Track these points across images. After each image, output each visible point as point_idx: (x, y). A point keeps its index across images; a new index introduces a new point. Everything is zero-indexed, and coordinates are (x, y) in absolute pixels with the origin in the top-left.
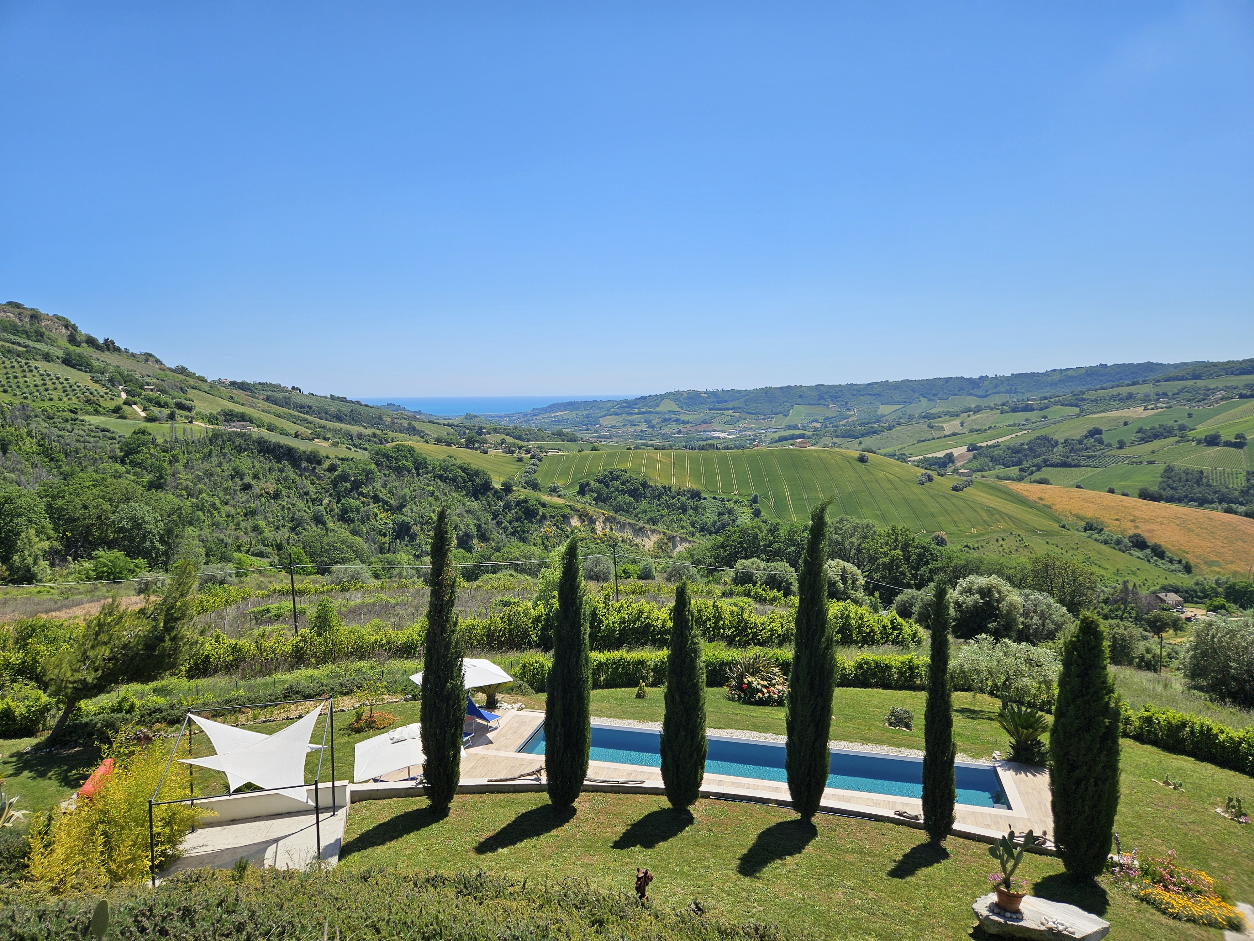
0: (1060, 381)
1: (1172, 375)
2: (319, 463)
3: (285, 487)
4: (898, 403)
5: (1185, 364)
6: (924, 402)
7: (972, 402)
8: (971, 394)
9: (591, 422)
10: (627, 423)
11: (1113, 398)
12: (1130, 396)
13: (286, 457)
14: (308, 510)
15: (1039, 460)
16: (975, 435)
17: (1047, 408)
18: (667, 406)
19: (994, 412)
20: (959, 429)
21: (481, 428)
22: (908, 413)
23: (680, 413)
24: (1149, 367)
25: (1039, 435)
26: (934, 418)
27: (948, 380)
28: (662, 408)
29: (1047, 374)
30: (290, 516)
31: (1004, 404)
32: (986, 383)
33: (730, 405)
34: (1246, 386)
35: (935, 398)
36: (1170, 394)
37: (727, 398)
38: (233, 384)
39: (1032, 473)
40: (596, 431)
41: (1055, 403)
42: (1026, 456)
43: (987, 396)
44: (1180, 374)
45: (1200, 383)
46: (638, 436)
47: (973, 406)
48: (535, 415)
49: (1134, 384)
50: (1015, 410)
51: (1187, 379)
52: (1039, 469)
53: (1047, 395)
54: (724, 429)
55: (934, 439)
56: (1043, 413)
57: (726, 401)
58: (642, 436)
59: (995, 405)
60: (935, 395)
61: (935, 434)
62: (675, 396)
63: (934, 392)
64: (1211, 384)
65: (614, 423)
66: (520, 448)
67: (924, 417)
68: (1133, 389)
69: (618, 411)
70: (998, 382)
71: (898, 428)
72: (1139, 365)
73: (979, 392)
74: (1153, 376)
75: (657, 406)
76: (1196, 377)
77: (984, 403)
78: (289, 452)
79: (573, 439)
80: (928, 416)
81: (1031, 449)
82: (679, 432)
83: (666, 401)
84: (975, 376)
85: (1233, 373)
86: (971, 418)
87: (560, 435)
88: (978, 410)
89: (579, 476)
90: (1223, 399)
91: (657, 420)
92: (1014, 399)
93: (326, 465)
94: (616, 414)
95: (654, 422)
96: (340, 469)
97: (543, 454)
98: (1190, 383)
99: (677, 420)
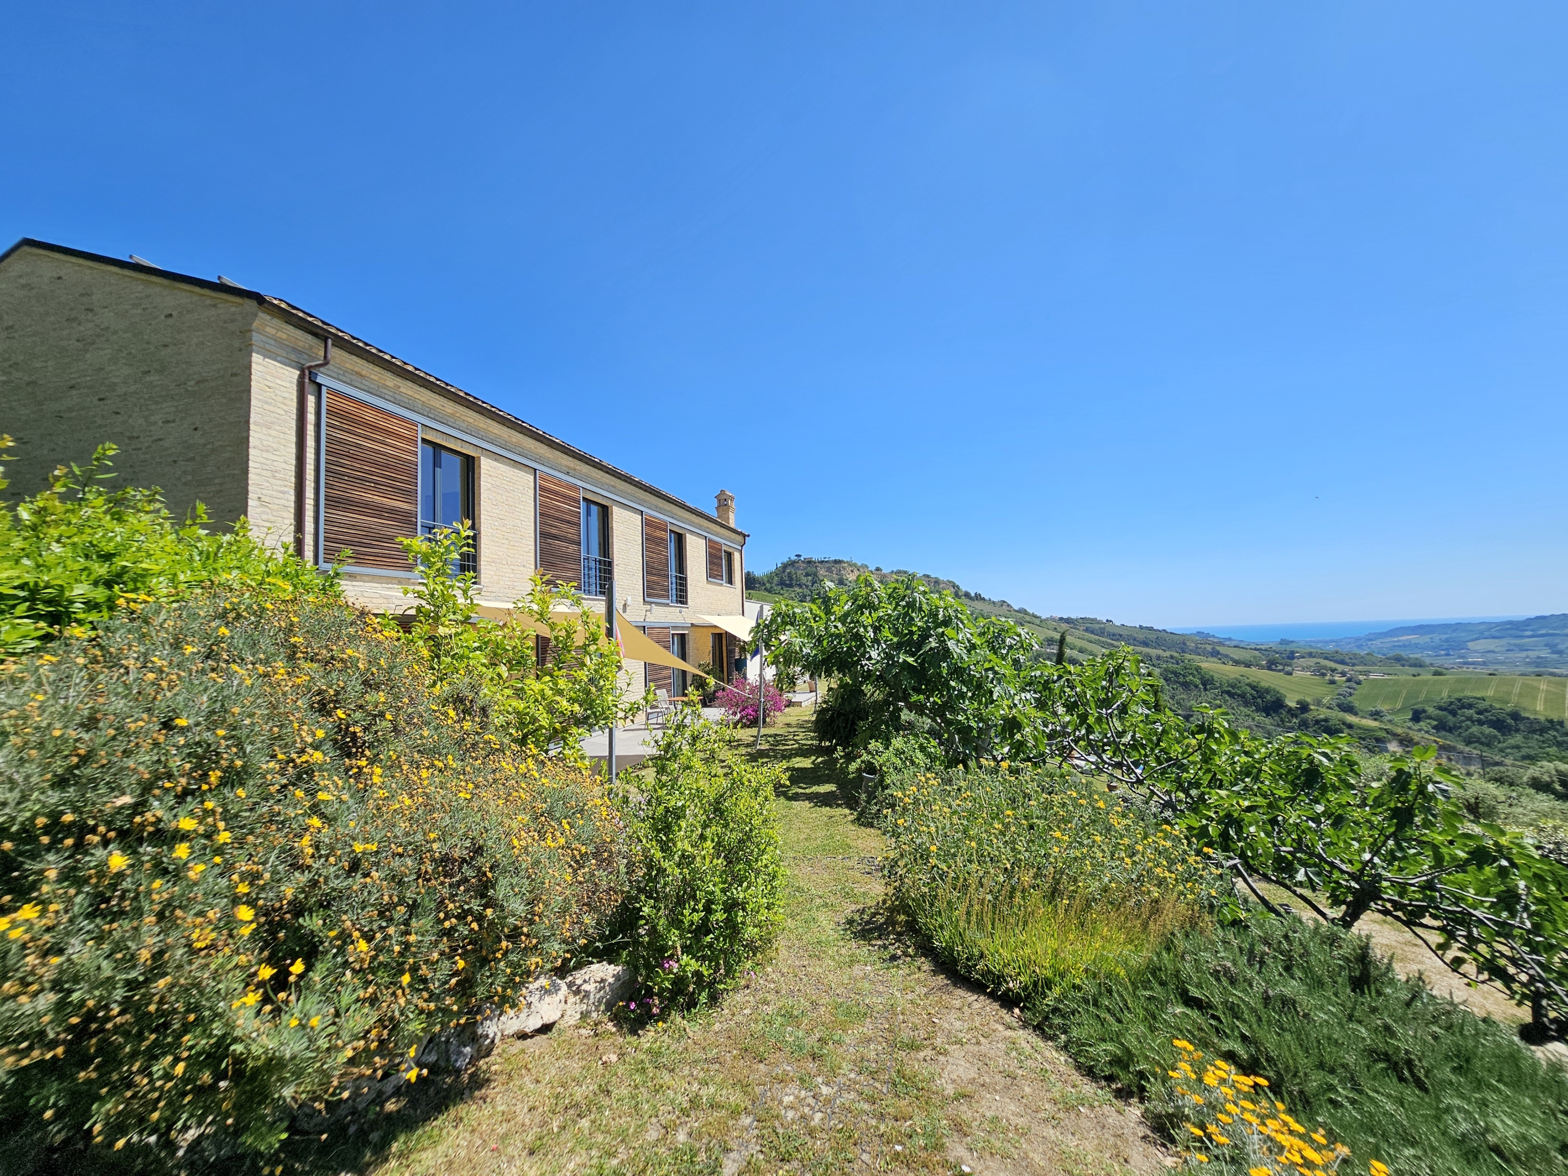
9: (1454, 646)
10: (1513, 647)
21: (1293, 653)
38: (1061, 619)
65: (1491, 648)
66: (1333, 670)
69: (1497, 634)
79: (1415, 664)
87: (1401, 659)
89: (1412, 702)
94: (1494, 638)
97: (1362, 677)
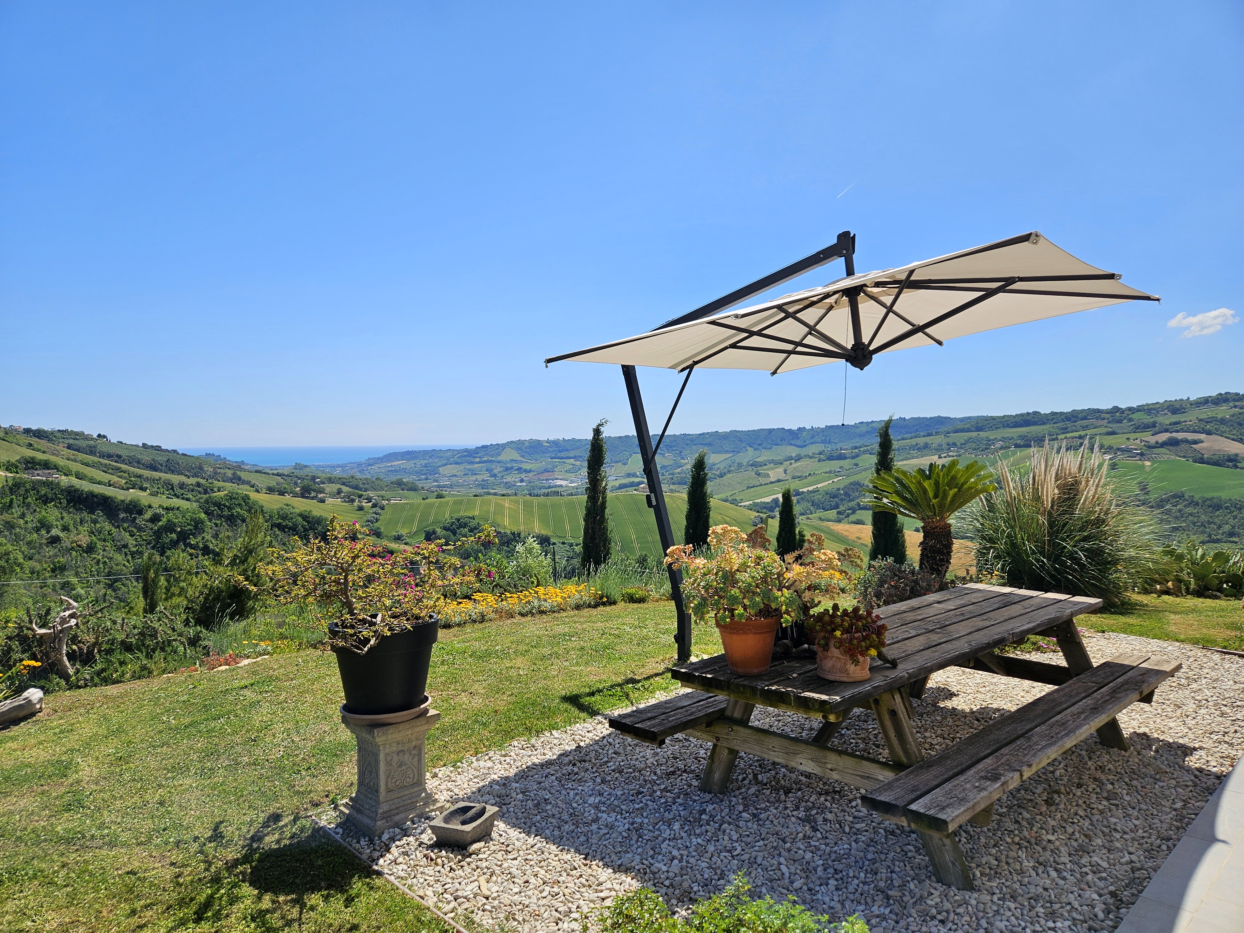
0: (867, 432)
1: (959, 427)
2: (140, 512)
3: (99, 540)
4: (727, 452)
5: (969, 418)
6: (750, 451)
7: (793, 451)
8: (791, 444)
9: (431, 471)
10: (468, 472)
11: (912, 447)
12: (926, 446)
13: (101, 508)
14: (127, 564)
15: (853, 504)
16: (797, 481)
17: (857, 456)
18: (508, 455)
19: (812, 460)
20: (782, 476)
21: (315, 478)
22: (737, 461)
23: (522, 462)
24: (940, 421)
25: (852, 481)
26: (761, 466)
27: (770, 431)
28: (503, 457)
29: (855, 426)
30: (106, 571)
31: (820, 453)
32: (804, 434)
33: (572, 454)
34: (1020, 436)
35: (760, 447)
36: (958, 444)
37: (568, 448)
39: (848, 516)
40: (437, 481)
41: (865, 452)
42: (842, 500)
43: (805, 446)
44: (966, 427)
45: (982, 434)
46: (479, 485)
47: (794, 455)
48: (370, 465)
49: (929, 435)
50: (830, 458)
51: (972, 431)
52: (854, 512)
53: (858, 445)
54: (565, 477)
55: (761, 485)
56: (854, 461)
57: (567, 450)
58: (483, 485)
59: (814, 453)
60: (760, 445)
61: (762, 480)
62: (518, 446)
63: (759, 442)
64: (992, 435)
65: (454, 472)
66: (360, 496)
67: (752, 465)
68: (928, 439)
69: (459, 460)
70: (815, 433)
71: (729, 476)
72: (931, 418)
73: (798, 442)
74: (944, 429)
75: (499, 454)
76: (979, 429)
77: (803, 452)
78: (105, 502)
79: (413, 488)
80: (754, 465)
81: (846, 494)
82: (522, 481)
83: (507, 450)
84: (795, 428)
85: (1008, 426)
86: (793, 465)
87: (400, 484)
88: (798, 458)
89: (424, 524)
90: (1001, 448)
91: (499, 469)
92: (828, 448)
93: (148, 515)
94: (456, 463)
95: (496, 471)
96: (164, 519)
97: (385, 502)
98: (974, 434)
99: (519, 469)
